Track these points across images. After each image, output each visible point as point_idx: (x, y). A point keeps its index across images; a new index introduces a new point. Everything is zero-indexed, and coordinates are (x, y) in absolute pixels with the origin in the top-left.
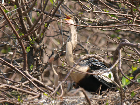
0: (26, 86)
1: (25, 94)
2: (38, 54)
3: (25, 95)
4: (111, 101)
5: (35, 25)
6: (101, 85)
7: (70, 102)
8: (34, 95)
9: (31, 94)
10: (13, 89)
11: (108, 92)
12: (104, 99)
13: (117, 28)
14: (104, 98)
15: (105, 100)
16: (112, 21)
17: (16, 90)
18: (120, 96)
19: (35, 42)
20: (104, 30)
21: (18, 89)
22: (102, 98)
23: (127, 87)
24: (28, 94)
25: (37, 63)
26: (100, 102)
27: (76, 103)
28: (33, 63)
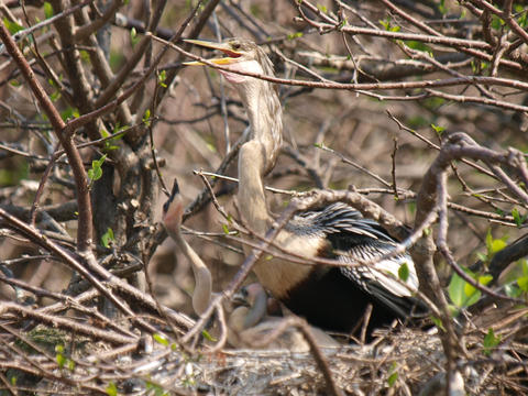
0: (88, 310)
1: (84, 339)
2: (133, 189)
3: (84, 342)
4: (406, 368)
5: (121, 80)
6: (371, 307)
7: (252, 370)
8: (116, 344)
9: (107, 340)
10: (39, 320)
11: (397, 331)
12: (380, 360)
13: (430, 90)
14: (381, 354)
15: (384, 364)
16: (413, 66)
17: (50, 324)
18: (441, 349)
19: (122, 142)
20: (382, 97)
21: (57, 320)
22: (374, 355)
23: (467, 314)
24: (96, 339)
25: (130, 221)
26: (368, 372)
27: (277, 373)
28: (113, 221)
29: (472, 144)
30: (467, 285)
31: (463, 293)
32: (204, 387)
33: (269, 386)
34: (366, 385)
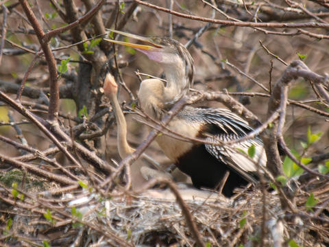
0: (50, 160)
1: (43, 179)
3: (42, 182)
4: (253, 216)
6: (228, 173)
7: (150, 209)
8: (63, 184)
9: (57, 182)
10: (14, 165)
11: (250, 190)
12: (236, 208)
13: (300, 29)
14: (238, 205)
15: (238, 212)
17: (20, 167)
18: (279, 204)
20: (267, 32)
21: (24, 165)
22: (233, 206)
23: (298, 183)
24: (51, 180)
25: (98, 102)
26: (226, 216)
27: (165, 212)
28: (88, 101)
29: (304, 68)
30: (294, 164)
31: (292, 169)
32: (117, 218)
33: (160, 221)
34: (225, 225)
